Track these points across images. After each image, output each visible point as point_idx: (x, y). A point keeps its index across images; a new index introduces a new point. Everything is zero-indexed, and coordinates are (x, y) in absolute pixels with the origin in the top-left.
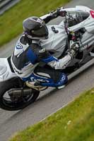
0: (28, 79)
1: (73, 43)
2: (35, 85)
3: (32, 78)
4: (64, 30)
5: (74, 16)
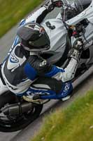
1: (75, 39)
2: (34, 99)
3: (28, 93)
4: (62, 24)
5: (73, 5)
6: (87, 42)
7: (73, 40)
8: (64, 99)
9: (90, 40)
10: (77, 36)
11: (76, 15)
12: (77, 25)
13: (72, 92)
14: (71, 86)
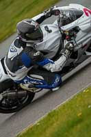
0: (22, 82)
1: (67, 42)
2: (29, 87)
4: (58, 29)
5: (68, 15)
6: (77, 45)
7: (66, 42)
8: (54, 90)
9: (79, 44)
10: (69, 39)
11: (69, 23)
12: (70, 31)
13: (60, 84)
14: (60, 79)
